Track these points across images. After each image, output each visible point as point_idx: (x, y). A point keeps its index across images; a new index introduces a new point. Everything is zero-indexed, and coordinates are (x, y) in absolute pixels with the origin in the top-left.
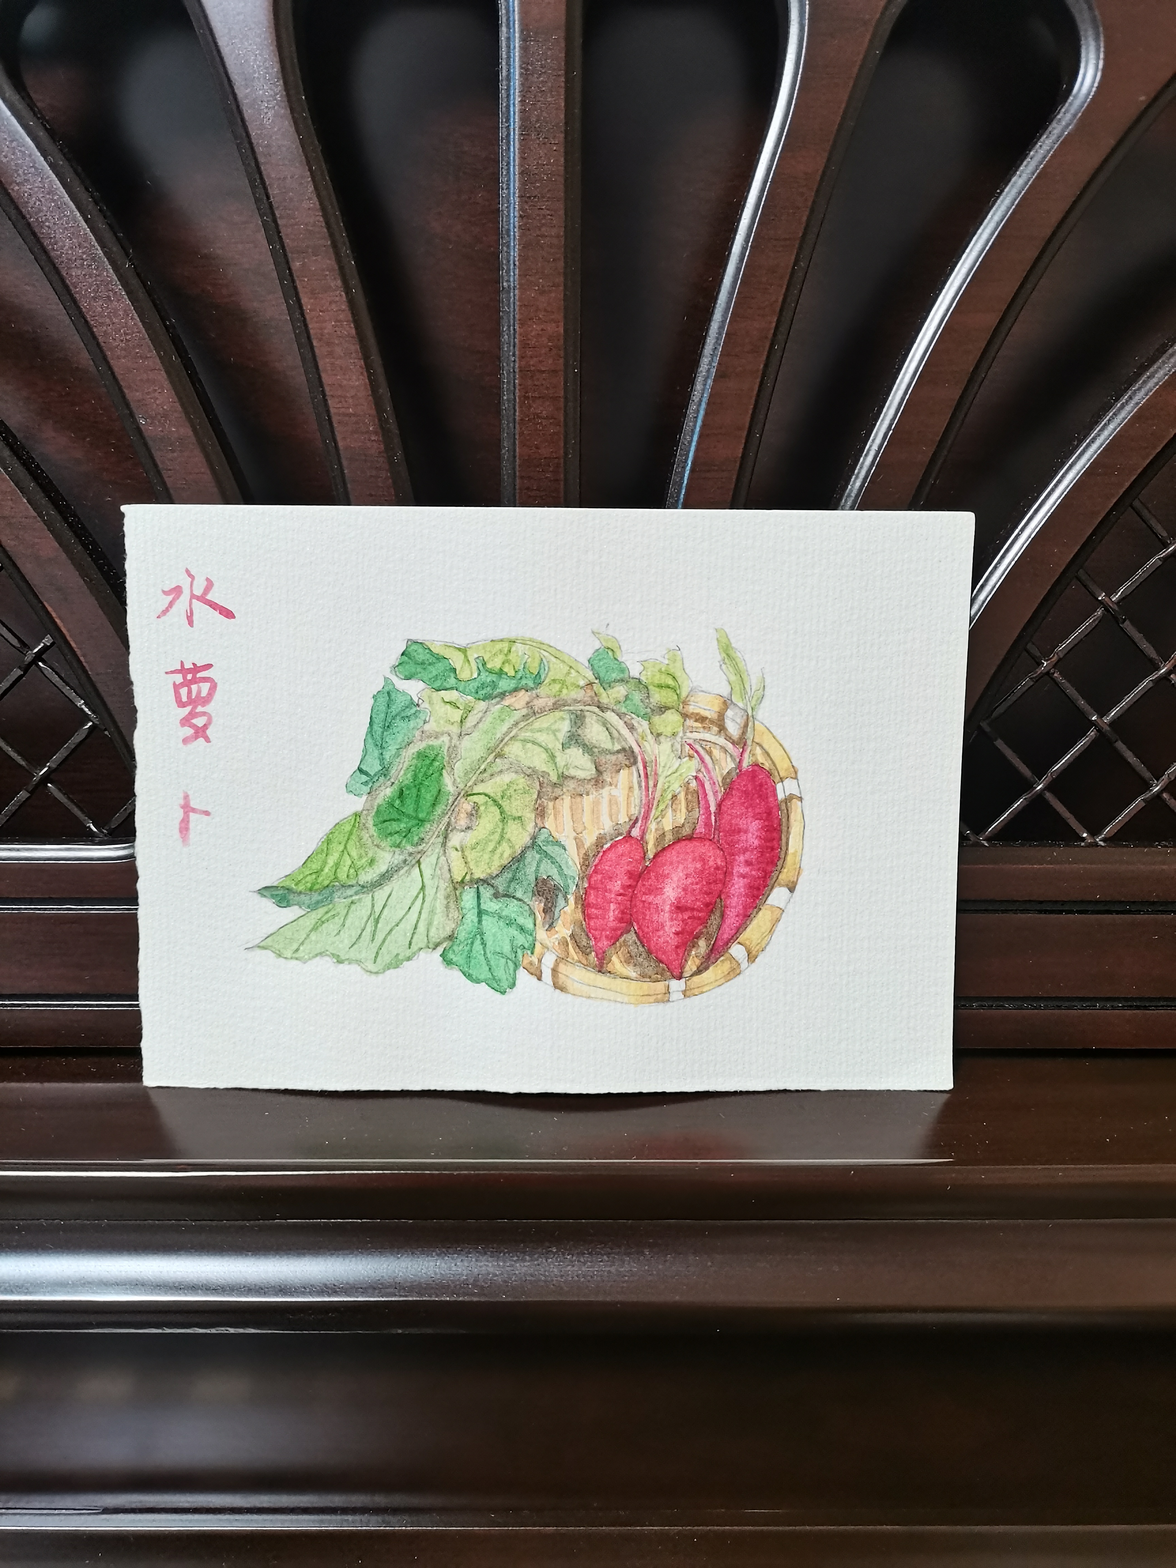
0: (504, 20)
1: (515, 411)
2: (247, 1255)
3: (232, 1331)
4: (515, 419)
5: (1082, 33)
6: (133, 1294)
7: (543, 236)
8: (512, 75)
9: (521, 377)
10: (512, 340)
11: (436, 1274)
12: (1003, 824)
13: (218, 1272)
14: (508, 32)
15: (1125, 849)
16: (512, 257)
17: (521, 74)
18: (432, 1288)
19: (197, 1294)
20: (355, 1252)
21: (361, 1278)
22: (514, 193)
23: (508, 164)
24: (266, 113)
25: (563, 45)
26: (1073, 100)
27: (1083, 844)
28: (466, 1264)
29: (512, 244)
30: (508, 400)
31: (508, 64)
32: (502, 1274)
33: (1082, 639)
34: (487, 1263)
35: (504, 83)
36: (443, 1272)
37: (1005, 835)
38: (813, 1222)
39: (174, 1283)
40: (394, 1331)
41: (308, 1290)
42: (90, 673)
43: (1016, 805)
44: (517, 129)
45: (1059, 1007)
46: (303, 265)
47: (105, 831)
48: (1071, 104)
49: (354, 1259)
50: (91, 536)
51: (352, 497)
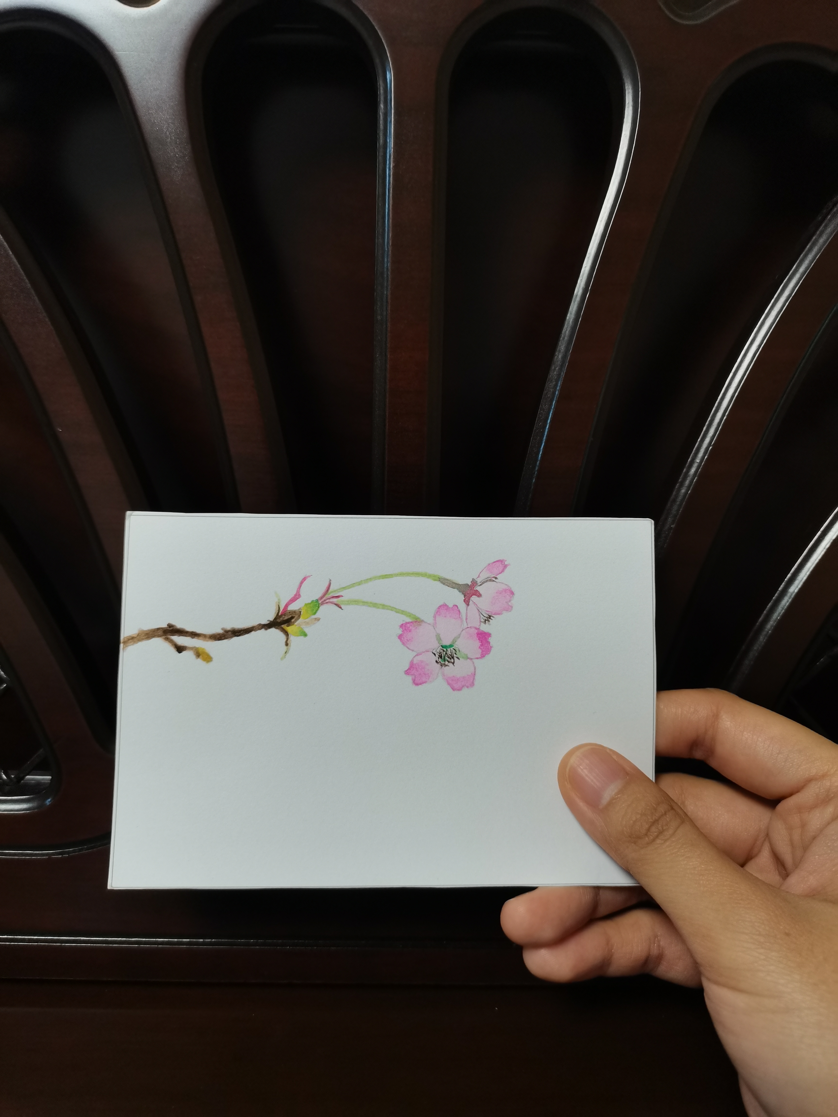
0: (382, 98)
1: (385, 425)
4: (384, 432)
8: (388, 144)
9: (390, 397)
10: (384, 365)
14: (385, 109)
16: (385, 296)
22: (388, 243)
23: (383, 217)
24: (176, 171)
25: (432, 119)
29: (386, 285)
30: (379, 415)
35: (381, 150)
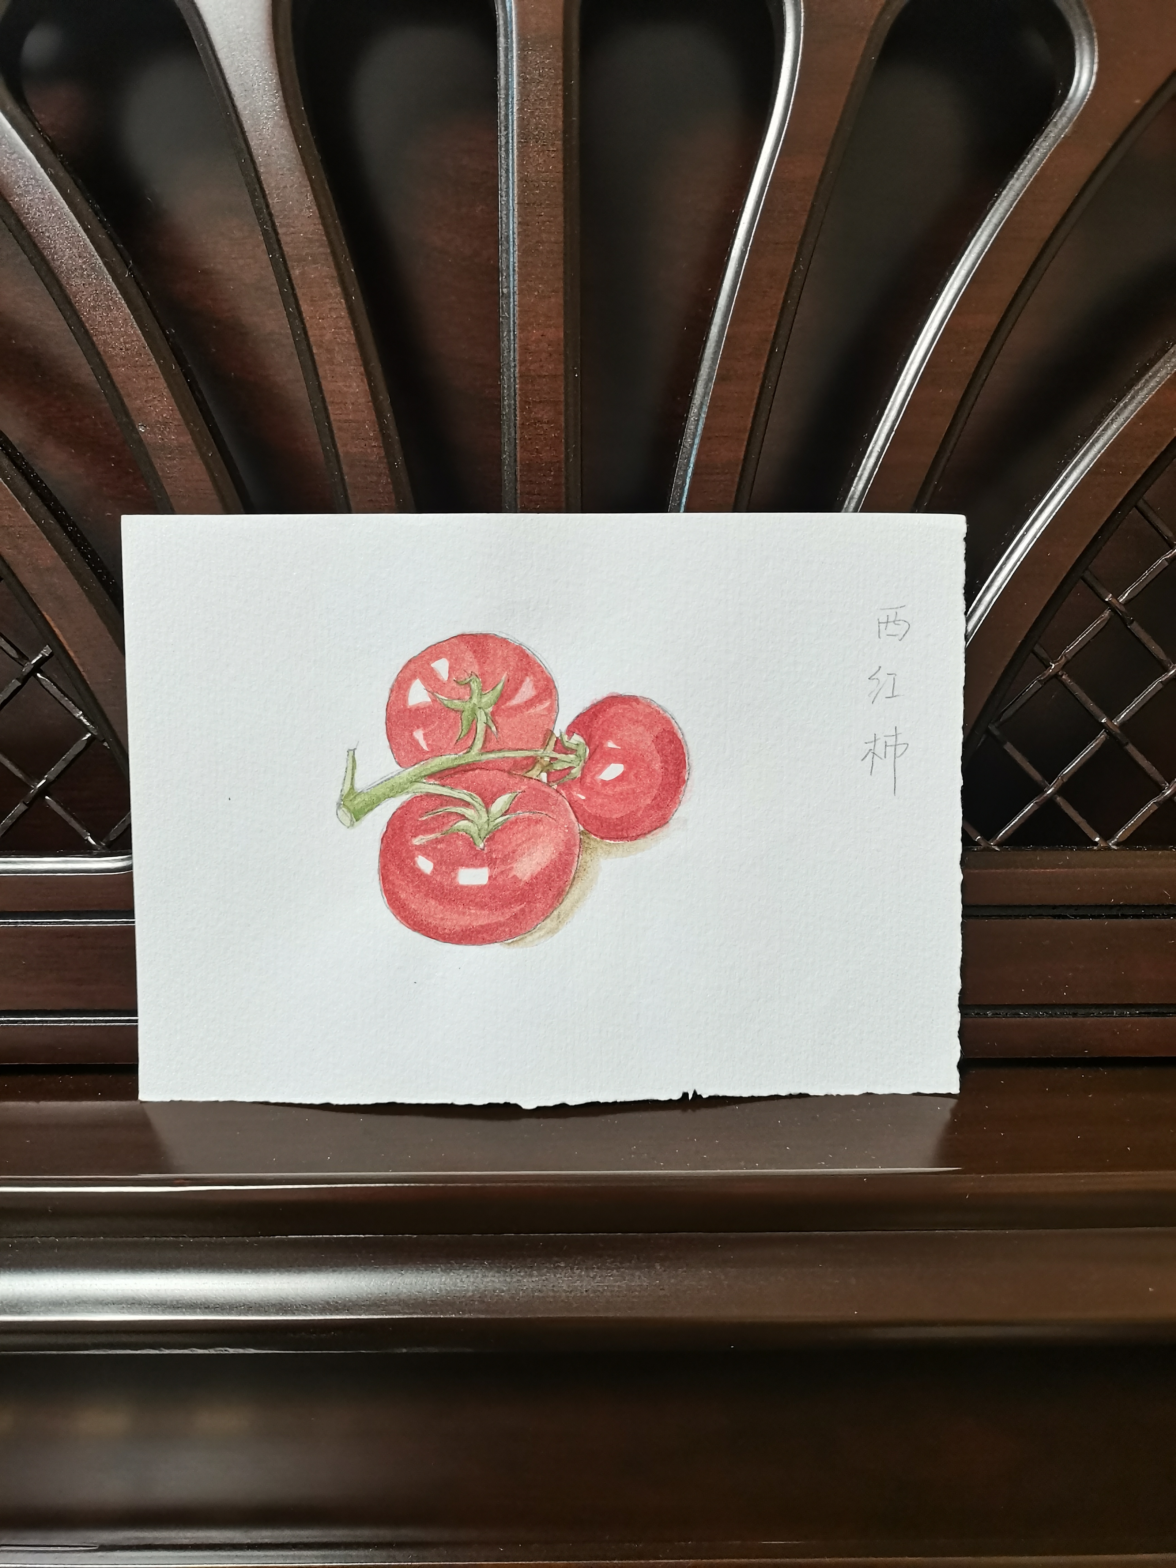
0: (502, 30)
1: (515, 416)
2: (246, 1273)
3: (231, 1351)
4: (515, 424)
5: (1076, 38)
6: (130, 1313)
7: (542, 242)
8: (510, 84)
9: (521, 383)
10: (512, 345)
11: (441, 1290)
12: (1015, 828)
13: (217, 1290)
14: (506, 42)
15: (1138, 852)
16: (511, 263)
17: (519, 83)
18: (437, 1305)
19: (195, 1313)
20: (359, 1269)
21: (365, 1295)
22: (513, 200)
23: (507, 171)
25: (561, 54)
26: (1068, 104)
27: (1095, 848)
28: (472, 1280)
29: (512, 251)
30: (509, 406)
31: (507, 74)
32: (509, 1290)
33: (1089, 641)
34: (493, 1279)
35: (503, 92)
36: (448, 1289)
37: (1015, 840)
38: (828, 1233)
39: (172, 1301)
40: (398, 1351)
41: (309, 1308)
42: (88, 682)
43: (1027, 810)
44: (515, 137)
45: (1075, 1015)
46: (302, 274)
47: (104, 844)
48: (1066, 108)
49: (357, 1276)
50: (89, 545)
51: (352, 504)
